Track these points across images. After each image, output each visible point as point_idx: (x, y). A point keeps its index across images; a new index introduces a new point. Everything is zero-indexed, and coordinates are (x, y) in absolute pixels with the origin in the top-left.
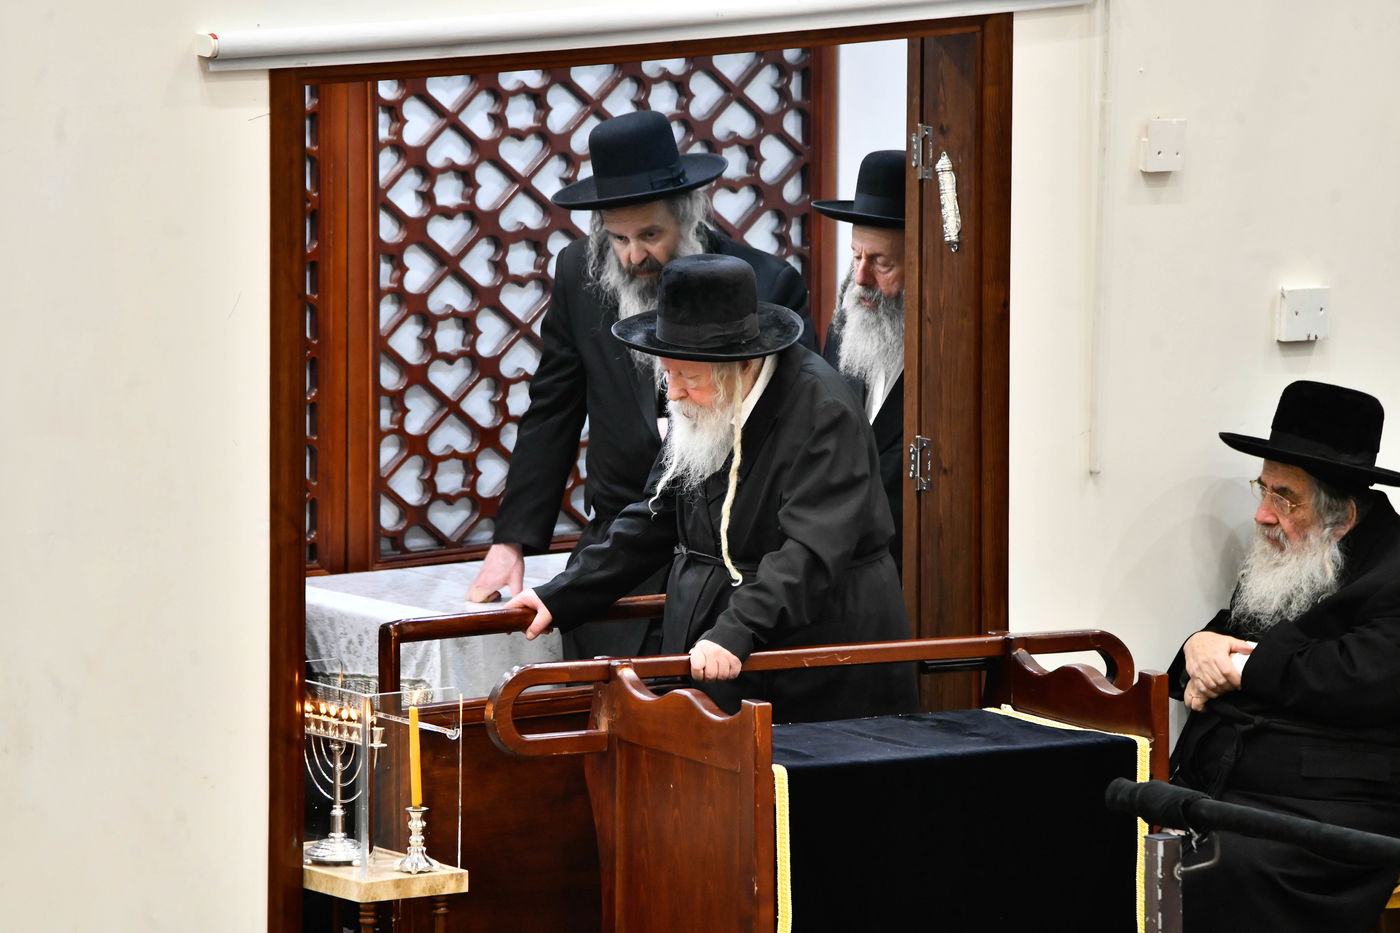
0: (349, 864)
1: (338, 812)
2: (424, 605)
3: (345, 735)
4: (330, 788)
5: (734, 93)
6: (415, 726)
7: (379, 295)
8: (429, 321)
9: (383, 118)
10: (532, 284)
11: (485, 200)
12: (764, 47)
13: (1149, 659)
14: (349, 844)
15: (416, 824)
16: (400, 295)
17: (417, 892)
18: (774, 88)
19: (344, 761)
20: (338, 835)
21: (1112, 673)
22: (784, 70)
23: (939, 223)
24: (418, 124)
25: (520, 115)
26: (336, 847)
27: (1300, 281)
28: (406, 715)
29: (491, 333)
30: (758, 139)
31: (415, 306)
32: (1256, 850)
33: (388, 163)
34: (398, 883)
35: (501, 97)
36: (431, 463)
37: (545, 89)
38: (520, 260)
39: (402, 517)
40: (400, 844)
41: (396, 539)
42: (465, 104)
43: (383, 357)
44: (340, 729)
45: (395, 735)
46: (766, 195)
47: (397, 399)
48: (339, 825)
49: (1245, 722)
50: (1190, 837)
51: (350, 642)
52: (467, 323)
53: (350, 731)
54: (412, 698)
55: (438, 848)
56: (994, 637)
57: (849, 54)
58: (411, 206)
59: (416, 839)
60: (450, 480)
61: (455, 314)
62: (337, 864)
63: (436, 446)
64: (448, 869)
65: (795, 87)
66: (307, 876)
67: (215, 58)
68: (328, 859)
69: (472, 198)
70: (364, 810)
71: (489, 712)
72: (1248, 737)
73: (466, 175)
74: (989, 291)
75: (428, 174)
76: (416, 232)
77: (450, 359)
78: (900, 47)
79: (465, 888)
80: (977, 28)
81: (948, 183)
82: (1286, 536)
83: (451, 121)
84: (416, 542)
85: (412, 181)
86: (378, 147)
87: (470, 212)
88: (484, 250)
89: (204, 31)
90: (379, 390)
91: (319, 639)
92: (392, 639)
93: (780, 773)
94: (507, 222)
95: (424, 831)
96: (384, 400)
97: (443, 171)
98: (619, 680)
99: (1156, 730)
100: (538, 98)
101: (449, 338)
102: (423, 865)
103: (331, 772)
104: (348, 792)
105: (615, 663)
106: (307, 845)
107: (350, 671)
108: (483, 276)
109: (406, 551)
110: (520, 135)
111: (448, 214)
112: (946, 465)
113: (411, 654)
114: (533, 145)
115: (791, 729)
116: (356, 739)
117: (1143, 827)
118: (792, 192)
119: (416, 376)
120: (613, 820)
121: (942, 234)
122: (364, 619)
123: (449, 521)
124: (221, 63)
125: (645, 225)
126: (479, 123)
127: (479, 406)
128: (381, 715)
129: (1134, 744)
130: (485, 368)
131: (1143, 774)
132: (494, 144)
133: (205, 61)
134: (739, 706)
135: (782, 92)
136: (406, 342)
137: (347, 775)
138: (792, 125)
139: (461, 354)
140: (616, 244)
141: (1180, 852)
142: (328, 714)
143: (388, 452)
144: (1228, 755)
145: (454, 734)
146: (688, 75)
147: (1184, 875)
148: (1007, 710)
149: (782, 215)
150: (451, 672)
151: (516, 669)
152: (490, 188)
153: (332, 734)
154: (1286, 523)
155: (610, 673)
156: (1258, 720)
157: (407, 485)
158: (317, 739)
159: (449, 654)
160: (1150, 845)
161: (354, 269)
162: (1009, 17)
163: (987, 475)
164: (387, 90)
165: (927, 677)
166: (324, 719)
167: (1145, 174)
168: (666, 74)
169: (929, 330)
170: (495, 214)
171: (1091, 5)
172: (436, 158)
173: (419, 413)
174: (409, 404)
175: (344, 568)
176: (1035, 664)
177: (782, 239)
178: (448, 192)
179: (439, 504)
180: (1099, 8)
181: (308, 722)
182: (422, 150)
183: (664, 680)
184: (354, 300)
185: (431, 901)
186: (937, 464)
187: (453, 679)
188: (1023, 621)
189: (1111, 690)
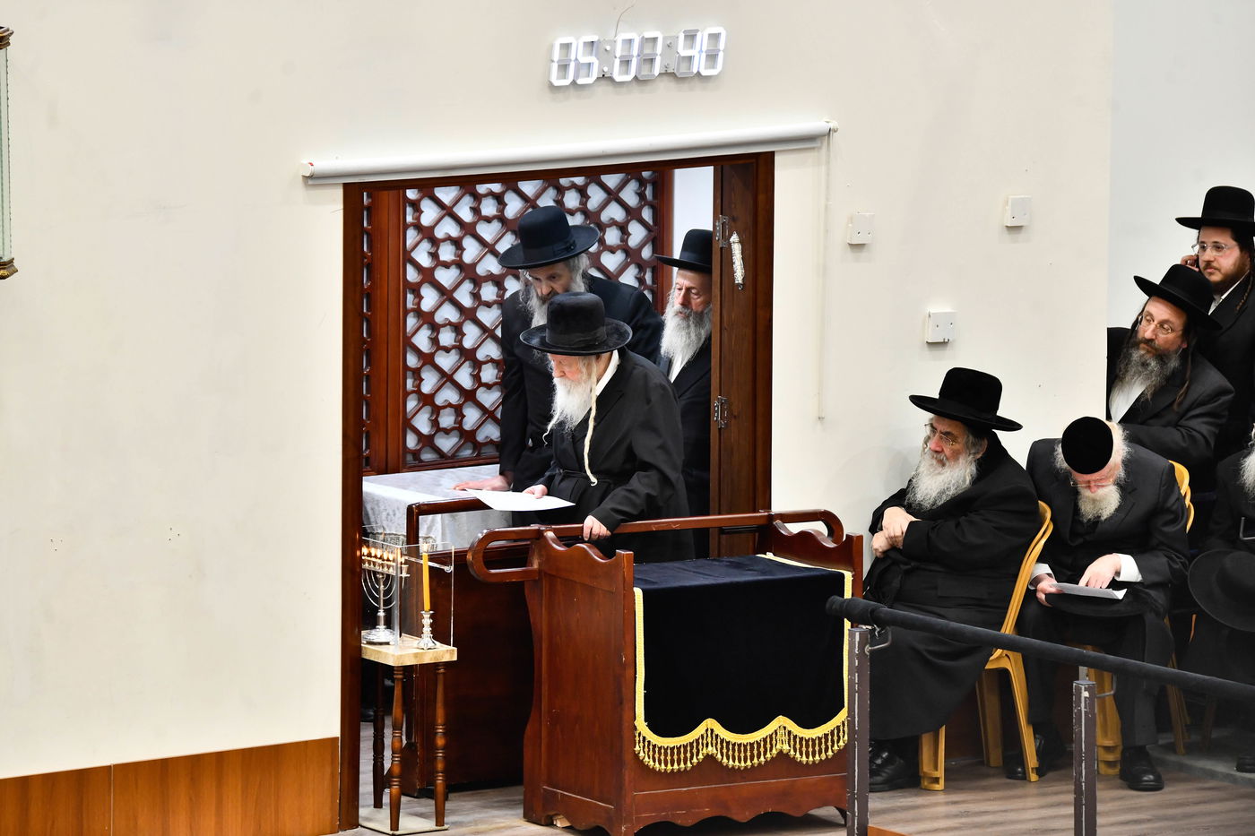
0: (388, 643)
1: (381, 614)
2: (432, 493)
3: (386, 569)
4: (377, 600)
5: (613, 196)
6: (426, 564)
7: (406, 312)
8: (435, 328)
9: (409, 210)
10: (495, 306)
11: (468, 258)
12: (631, 170)
13: (854, 525)
14: (388, 632)
15: (427, 621)
16: (418, 312)
17: (427, 660)
18: (636, 193)
19: (385, 585)
20: (382, 627)
21: (831, 533)
22: (642, 183)
23: (733, 272)
24: (429, 213)
25: (489, 208)
26: (380, 633)
27: (939, 307)
28: (420, 557)
29: (471, 334)
30: (627, 222)
31: (427, 319)
32: (911, 637)
33: (412, 236)
34: (416, 655)
35: (478, 198)
36: (437, 410)
37: (503, 193)
38: (489, 292)
39: (419, 441)
40: (417, 632)
41: (416, 454)
42: (457, 201)
43: (408, 349)
44: (382, 565)
45: (414, 569)
46: (632, 255)
47: (417, 373)
48: (382, 622)
49: (906, 564)
50: (874, 630)
51: (388, 514)
52: (457, 329)
53: (389, 567)
54: (424, 547)
55: (439, 635)
56: (762, 513)
57: (680, 175)
58: (425, 261)
59: (427, 630)
60: (447, 420)
61: (450, 324)
62: (381, 644)
63: (439, 401)
64: (445, 647)
65: (649, 192)
66: (364, 651)
67: (311, 177)
68: (375, 641)
69: (460, 256)
70: (396, 613)
71: (469, 557)
72: (907, 573)
73: (457, 243)
74: (760, 313)
75: (435, 242)
76: (428, 276)
77: (447, 350)
78: (708, 171)
79: (455, 658)
80: (754, 160)
81: (737, 250)
82: (947, 459)
83: (448, 211)
84: (427, 456)
85: (425, 246)
86: (406, 227)
87: (459, 264)
88: (467, 286)
89: (305, 161)
90: (406, 368)
91: (370, 512)
92: (415, 514)
93: (638, 592)
94: (481, 270)
95: (431, 625)
96: (409, 374)
97: (444, 240)
98: (545, 538)
99: (855, 565)
100: (499, 198)
101: (447, 338)
102: (431, 645)
103: (377, 591)
104: (387, 602)
106: (363, 633)
107: (388, 532)
108: (467, 301)
109: (421, 461)
110: (488, 220)
111: (446, 265)
112: (736, 414)
113: (425, 521)
114: (496, 226)
115: (645, 567)
116: (392, 572)
117: (847, 624)
118: (646, 253)
119: (428, 360)
120: (540, 618)
121: (734, 279)
122: (397, 501)
123: (446, 444)
124: (315, 180)
125: (551, 272)
126: (465, 213)
127: (464, 378)
128: (407, 558)
129: (843, 576)
130: (468, 355)
131: (848, 594)
132: (473, 225)
133: (306, 178)
134: (614, 554)
135: (641, 195)
136: (422, 340)
137: (387, 592)
138: (647, 214)
139: (454, 347)
141: (869, 638)
142: (376, 557)
143: (411, 404)
144: (896, 583)
145: (449, 569)
146: (586, 185)
147: (871, 652)
148: (770, 556)
149: (641, 267)
150: (447, 531)
151: (485, 531)
152: (471, 250)
153: (378, 569)
154: (947, 451)
155: (539, 534)
156: (913, 564)
157: (422, 423)
158: (369, 571)
159: (447, 522)
160: (852, 635)
161: (392, 298)
162: (772, 154)
163: (760, 419)
164: (411, 194)
165: (724, 536)
166: (373, 559)
167: (851, 245)
168: (574, 186)
169: (725, 334)
170: (474, 265)
171: (820, 148)
172: (439, 233)
173: (429, 382)
174: (423, 376)
175: (386, 472)
176: (786, 529)
177: (641, 280)
178: (447, 253)
179: (440, 434)
180: (824, 150)
181: (364, 562)
182: (432, 228)
183: (571, 539)
184: (392, 314)
185: (435, 666)
186: (730, 412)
187: (448, 536)
188: (779, 504)
189: (830, 545)
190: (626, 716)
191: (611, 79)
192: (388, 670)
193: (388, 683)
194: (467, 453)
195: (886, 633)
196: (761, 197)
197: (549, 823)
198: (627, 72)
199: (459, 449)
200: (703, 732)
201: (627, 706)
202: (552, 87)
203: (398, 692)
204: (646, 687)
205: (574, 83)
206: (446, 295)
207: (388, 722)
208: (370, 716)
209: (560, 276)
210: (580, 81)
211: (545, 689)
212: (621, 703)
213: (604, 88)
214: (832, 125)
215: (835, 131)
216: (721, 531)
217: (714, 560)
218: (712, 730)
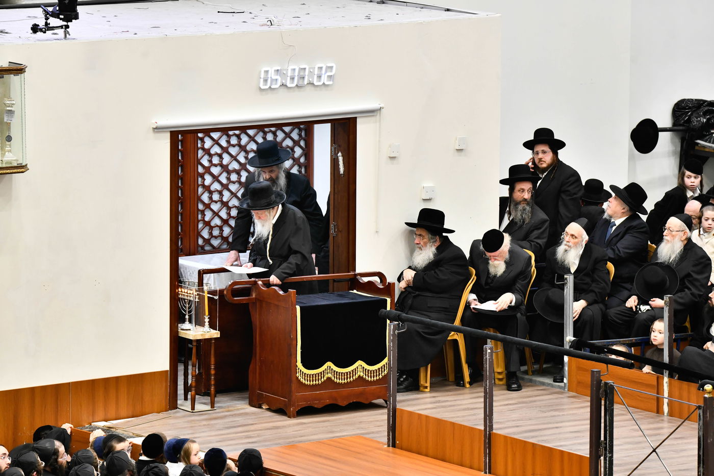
0: (190, 330)
1: (187, 317)
2: (210, 264)
3: (189, 297)
4: (185, 311)
5: (288, 135)
6: (206, 295)
7: (198, 186)
8: (211, 193)
9: (199, 142)
10: (237, 183)
11: (225, 162)
12: (295, 125)
13: (391, 278)
14: (190, 325)
15: (207, 320)
16: (203, 186)
17: (207, 337)
18: (298, 134)
19: (189, 304)
20: (187, 322)
21: (381, 281)
22: (300, 130)
23: (339, 169)
24: (208, 143)
25: (234, 141)
26: (186, 325)
27: (428, 184)
28: (203, 292)
29: (226, 195)
30: (294, 147)
31: (207, 189)
32: (417, 327)
33: (200, 153)
34: (202, 335)
35: (229, 136)
36: (211, 228)
37: (240, 134)
38: (234, 177)
39: (204, 242)
40: (203, 325)
41: (202, 247)
42: (220, 138)
43: (199, 201)
44: (188, 296)
45: (201, 298)
46: (296, 161)
47: (203, 212)
48: (187, 320)
49: (413, 293)
50: (399, 324)
51: (191, 273)
52: (220, 193)
53: (190, 297)
54: (205, 288)
55: (212, 326)
56: (352, 273)
57: (317, 127)
58: (206, 164)
59: (207, 324)
60: (216, 232)
61: (217, 191)
62: (187, 330)
63: (213, 224)
64: (215, 331)
65: (303, 134)
66: (179, 333)
67: (156, 128)
68: (185, 328)
69: (222, 161)
70: (193, 317)
71: (225, 292)
72: (414, 297)
73: (220, 156)
74: (351, 186)
75: (211, 156)
76: (207, 170)
77: (216, 202)
78: (329, 125)
79: (219, 336)
80: (348, 121)
81: (341, 159)
82: (422, 246)
83: (216, 142)
84: (207, 248)
85: (206, 157)
86: (198, 149)
87: (221, 165)
88: (225, 175)
89: (154, 121)
90: (198, 210)
91: (183, 272)
92: (202, 273)
93: (298, 308)
94: (230, 168)
95: (209, 322)
96: (199, 212)
97: (214, 155)
98: (258, 284)
99: (392, 295)
100: (238, 137)
101: (216, 197)
102: (208, 330)
103: (185, 307)
104: (190, 312)
105: (257, 280)
106: (179, 325)
107: (190, 281)
108: (224, 181)
109: (205, 250)
110: (234, 146)
111: (216, 165)
112: (340, 230)
113: (206, 277)
114: (237, 148)
115: (301, 297)
116: (191, 299)
117: (388, 322)
118: (302, 160)
119: (208, 206)
120: (256, 318)
121: (339, 172)
122: (194, 268)
123: (216, 242)
124: (158, 129)
125: (271, 169)
126: (224, 143)
127: (223, 213)
128: (198, 293)
129: (386, 300)
130: (225, 204)
131: (388, 308)
132: (227, 148)
133: (154, 129)
134: (288, 291)
135: (300, 135)
136: (205, 198)
137: (189, 308)
138: (302, 143)
139: (219, 201)
140: (263, 173)
141: (397, 327)
142: (184, 292)
143: (200, 225)
144: (410, 302)
145: (216, 297)
146: (276, 131)
147: (398, 333)
148: (355, 291)
149: (300, 166)
150: (216, 281)
151: (232, 281)
152: (226, 159)
153: (185, 297)
154: (422, 243)
155: (255, 283)
156: (417, 293)
157: (205, 234)
158: (182, 299)
159: (216, 277)
160: (390, 326)
161: (192, 180)
162: (356, 118)
163: (351, 232)
164: (200, 135)
165: (335, 283)
166: (184, 293)
167: (390, 157)
168: (271, 131)
169: (336, 196)
170: (227, 165)
171: (376, 115)
172: (212, 152)
173: (208, 215)
174: (206, 213)
175: (189, 255)
176: (362, 280)
177: (300, 172)
178: (216, 160)
179: (213, 238)
180: (378, 116)
181: (179, 294)
182: (209, 150)
183: (268, 285)
184: (192, 187)
185: (211, 339)
186: (338, 229)
187: (216, 283)
188: (359, 269)
189: (381, 287)
190: (293, 361)
191: (286, 86)
192: (190, 341)
193: (190, 346)
194: (225, 246)
195: (405, 325)
196: (351, 137)
197: (260, 407)
198: (293, 83)
199: (221, 245)
200: (326, 368)
201: (293, 356)
202: (260, 89)
203: (194, 351)
204: (302, 348)
205: (270, 87)
206: (216, 178)
207: (190, 363)
208: (182, 360)
209: (275, 171)
210: (272, 87)
211: (258, 349)
212: (291, 355)
213: (283, 90)
214: (382, 105)
215: (383, 108)
216: (334, 281)
217: (331, 293)
218: (330, 367)
